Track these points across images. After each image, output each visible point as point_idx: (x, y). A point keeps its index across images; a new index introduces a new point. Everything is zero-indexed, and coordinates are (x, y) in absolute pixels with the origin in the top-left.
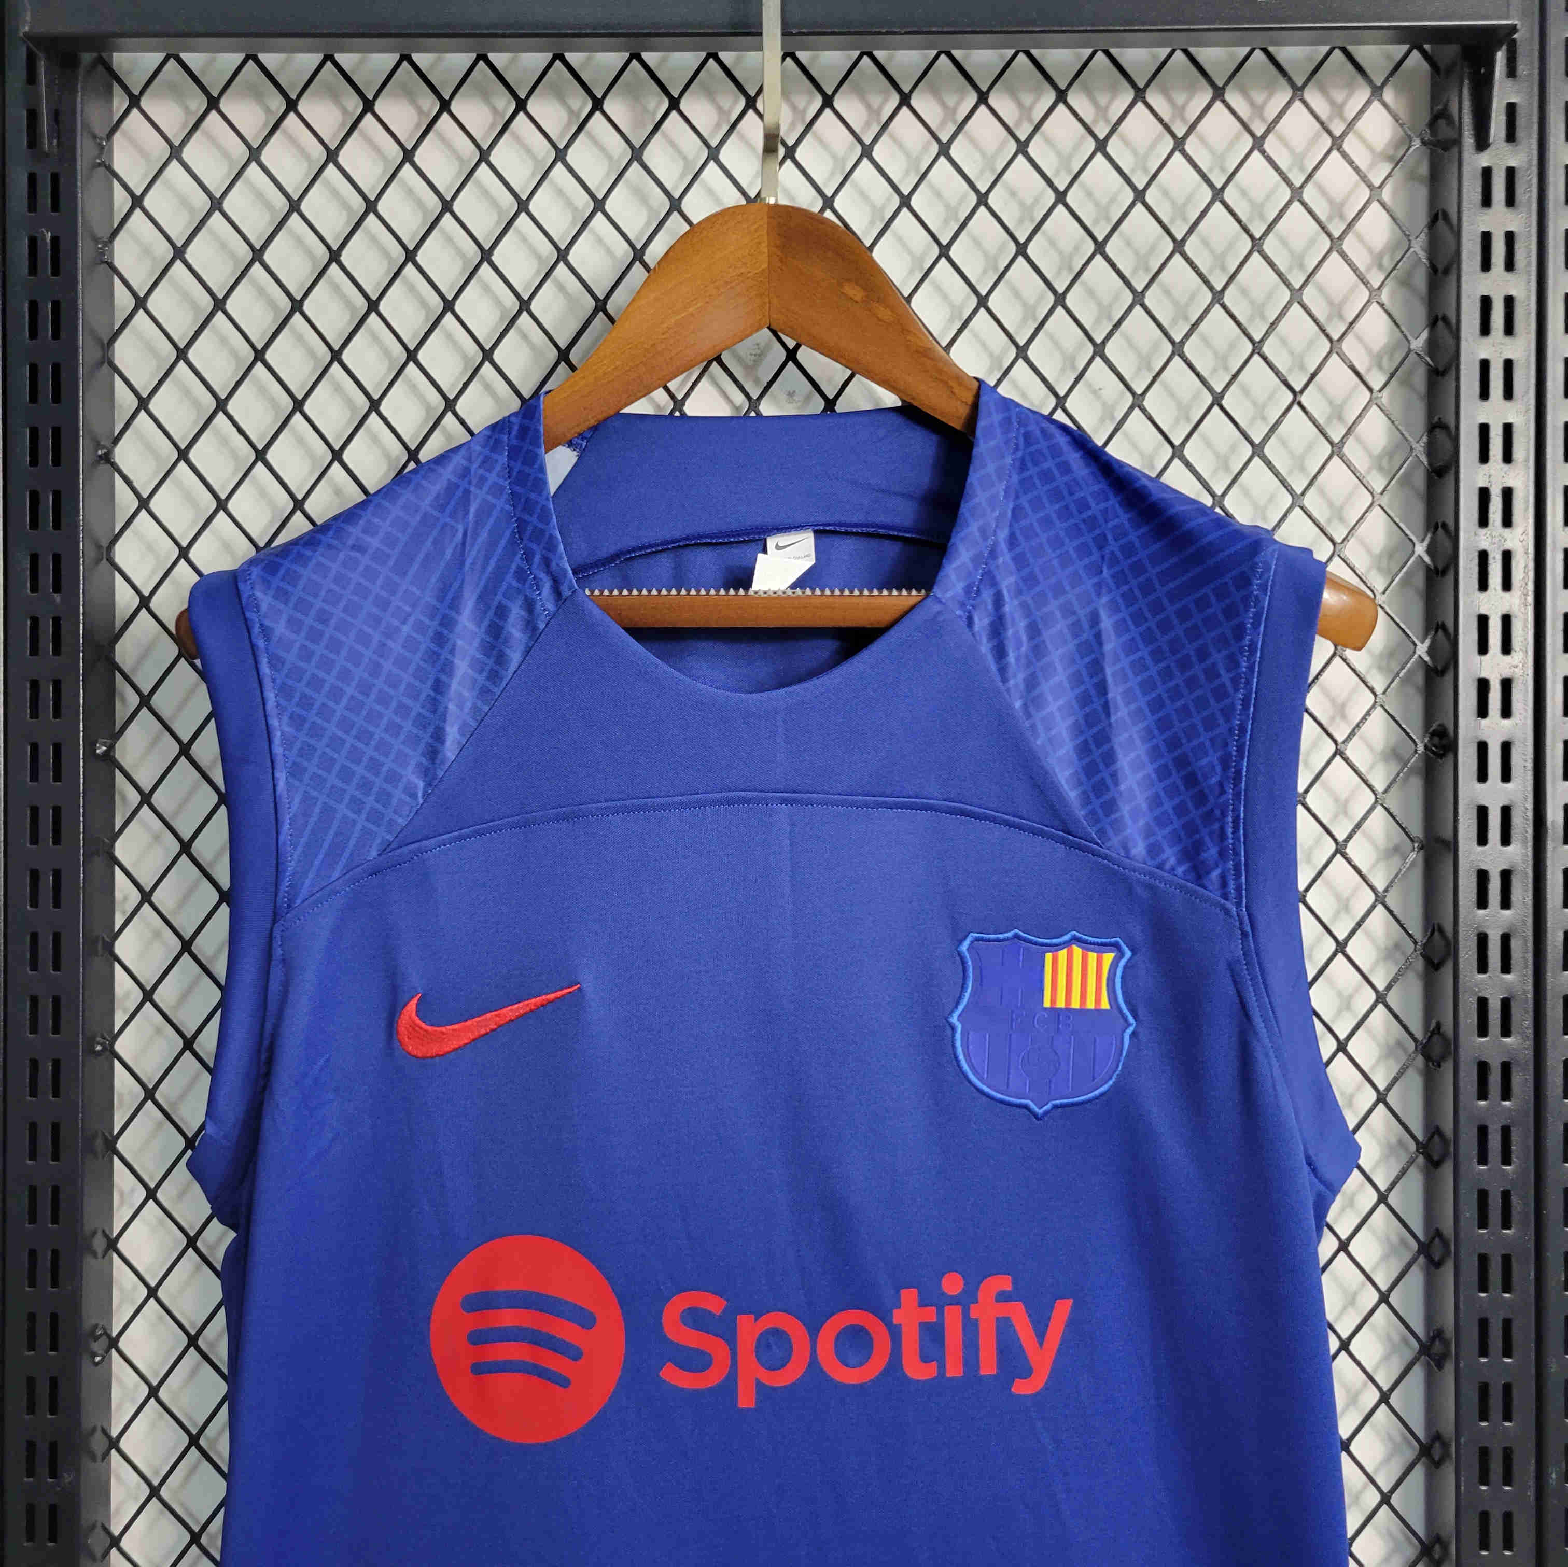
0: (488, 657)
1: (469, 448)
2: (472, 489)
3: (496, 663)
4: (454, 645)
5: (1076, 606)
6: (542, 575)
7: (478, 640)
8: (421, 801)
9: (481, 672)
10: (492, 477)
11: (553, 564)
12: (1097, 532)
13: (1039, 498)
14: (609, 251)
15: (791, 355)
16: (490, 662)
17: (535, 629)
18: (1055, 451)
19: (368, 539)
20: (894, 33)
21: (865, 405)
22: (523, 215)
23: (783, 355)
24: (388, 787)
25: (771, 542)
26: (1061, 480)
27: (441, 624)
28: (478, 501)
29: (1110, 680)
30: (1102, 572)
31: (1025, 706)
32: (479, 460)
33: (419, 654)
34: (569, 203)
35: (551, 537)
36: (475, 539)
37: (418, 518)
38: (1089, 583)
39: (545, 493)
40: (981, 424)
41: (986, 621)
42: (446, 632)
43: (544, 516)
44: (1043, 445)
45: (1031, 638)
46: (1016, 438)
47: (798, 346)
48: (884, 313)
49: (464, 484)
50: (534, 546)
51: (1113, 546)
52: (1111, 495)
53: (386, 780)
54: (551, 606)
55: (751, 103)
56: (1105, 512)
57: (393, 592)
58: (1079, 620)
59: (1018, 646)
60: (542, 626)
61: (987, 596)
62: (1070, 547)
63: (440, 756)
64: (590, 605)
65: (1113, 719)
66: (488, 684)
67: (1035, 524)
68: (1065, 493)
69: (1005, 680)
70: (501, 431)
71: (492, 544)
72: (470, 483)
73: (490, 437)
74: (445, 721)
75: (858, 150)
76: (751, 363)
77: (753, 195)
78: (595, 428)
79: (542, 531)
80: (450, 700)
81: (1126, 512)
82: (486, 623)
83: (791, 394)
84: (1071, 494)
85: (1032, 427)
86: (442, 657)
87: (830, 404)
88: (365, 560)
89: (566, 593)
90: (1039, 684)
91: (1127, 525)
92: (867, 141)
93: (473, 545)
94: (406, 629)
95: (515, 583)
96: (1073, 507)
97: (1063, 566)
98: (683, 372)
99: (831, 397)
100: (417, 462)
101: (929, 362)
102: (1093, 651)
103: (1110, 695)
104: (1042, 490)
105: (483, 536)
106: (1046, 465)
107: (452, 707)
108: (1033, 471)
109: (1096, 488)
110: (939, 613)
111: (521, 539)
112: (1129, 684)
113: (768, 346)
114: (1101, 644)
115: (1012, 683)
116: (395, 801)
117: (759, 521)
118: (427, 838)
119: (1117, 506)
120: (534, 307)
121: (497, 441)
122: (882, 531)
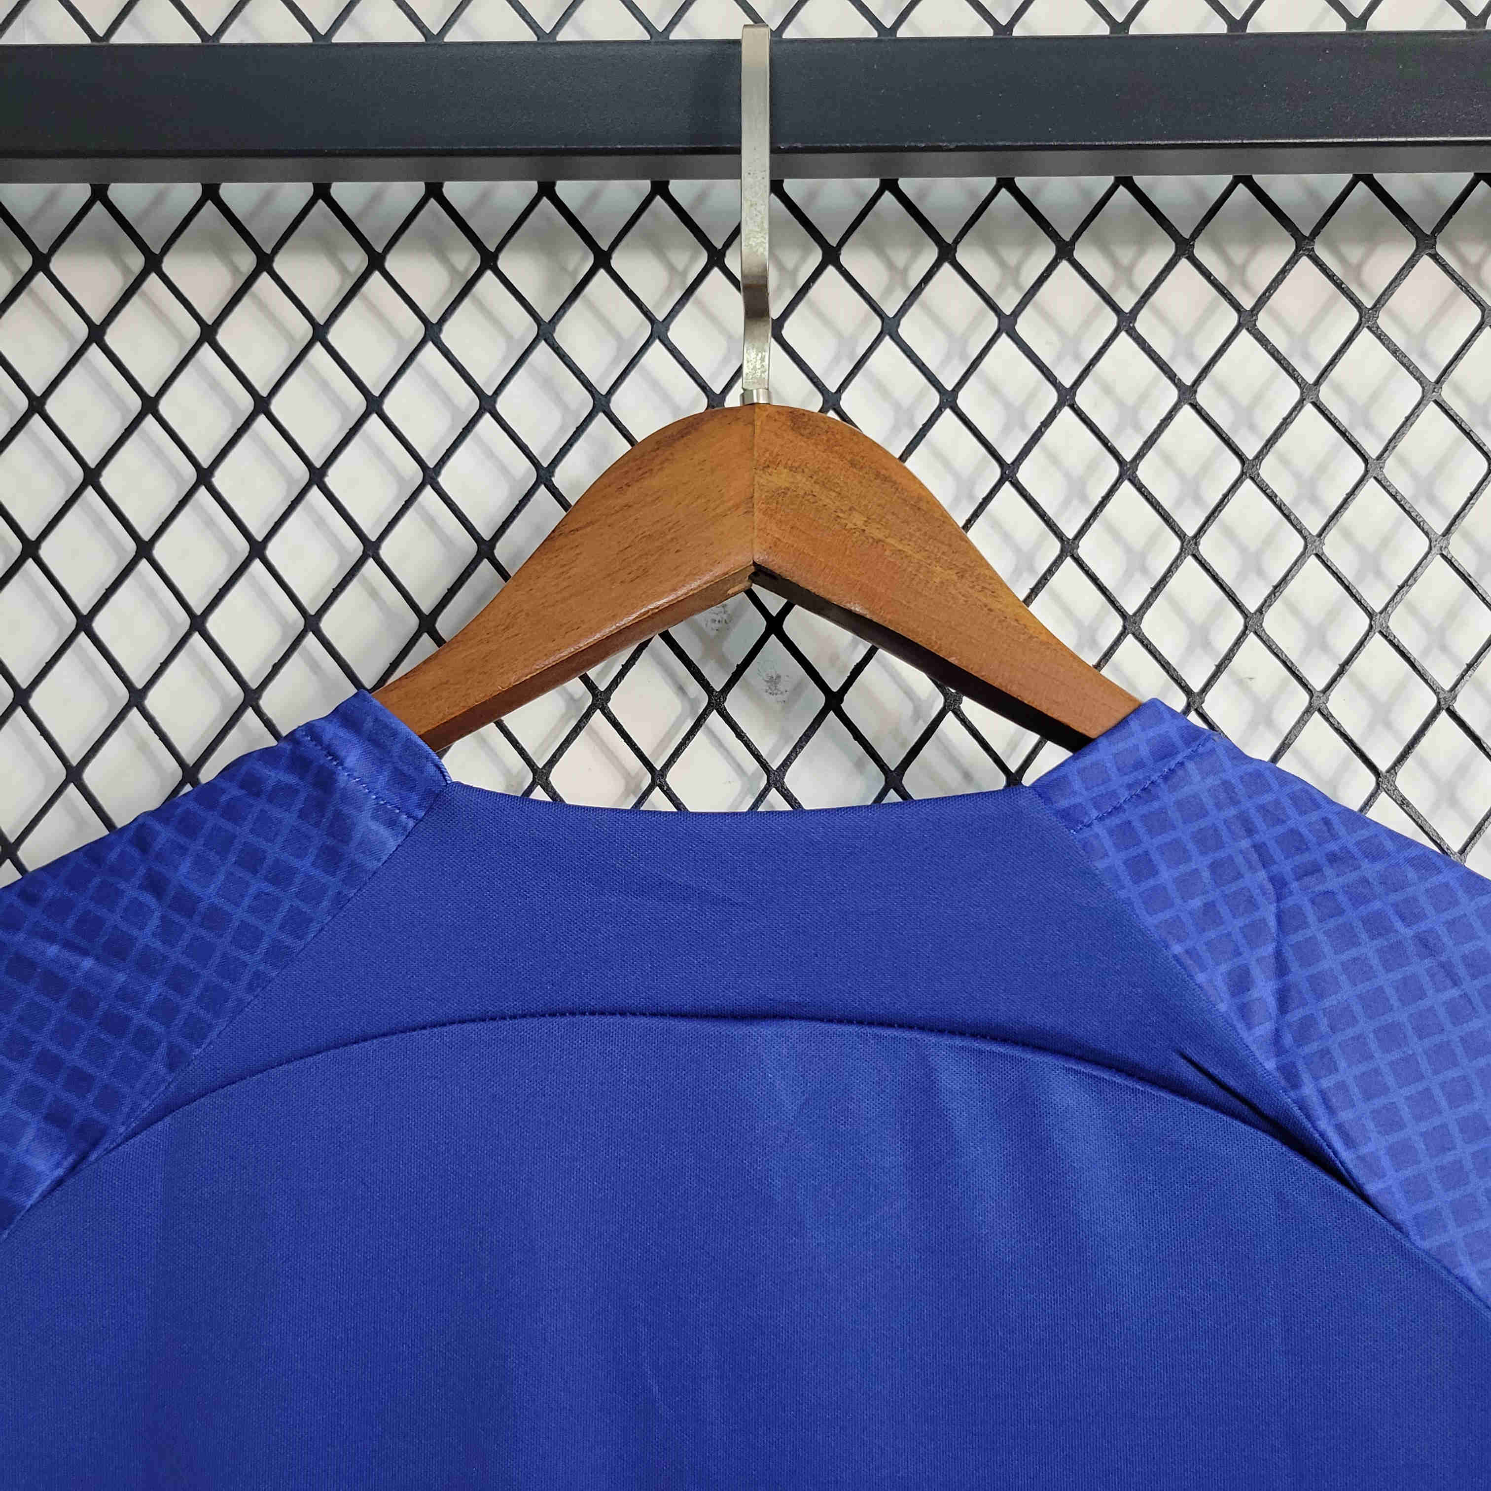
15: (775, 626)
20: (938, 149)
22: (374, 418)
23: (761, 624)
47: (785, 612)
55: (716, 258)
75: (876, 325)
76: (713, 634)
83: (773, 685)
87: (834, 699)
92: (891, 312)
99: (835, 688)
100: (195, 783)
113: (740, 612)
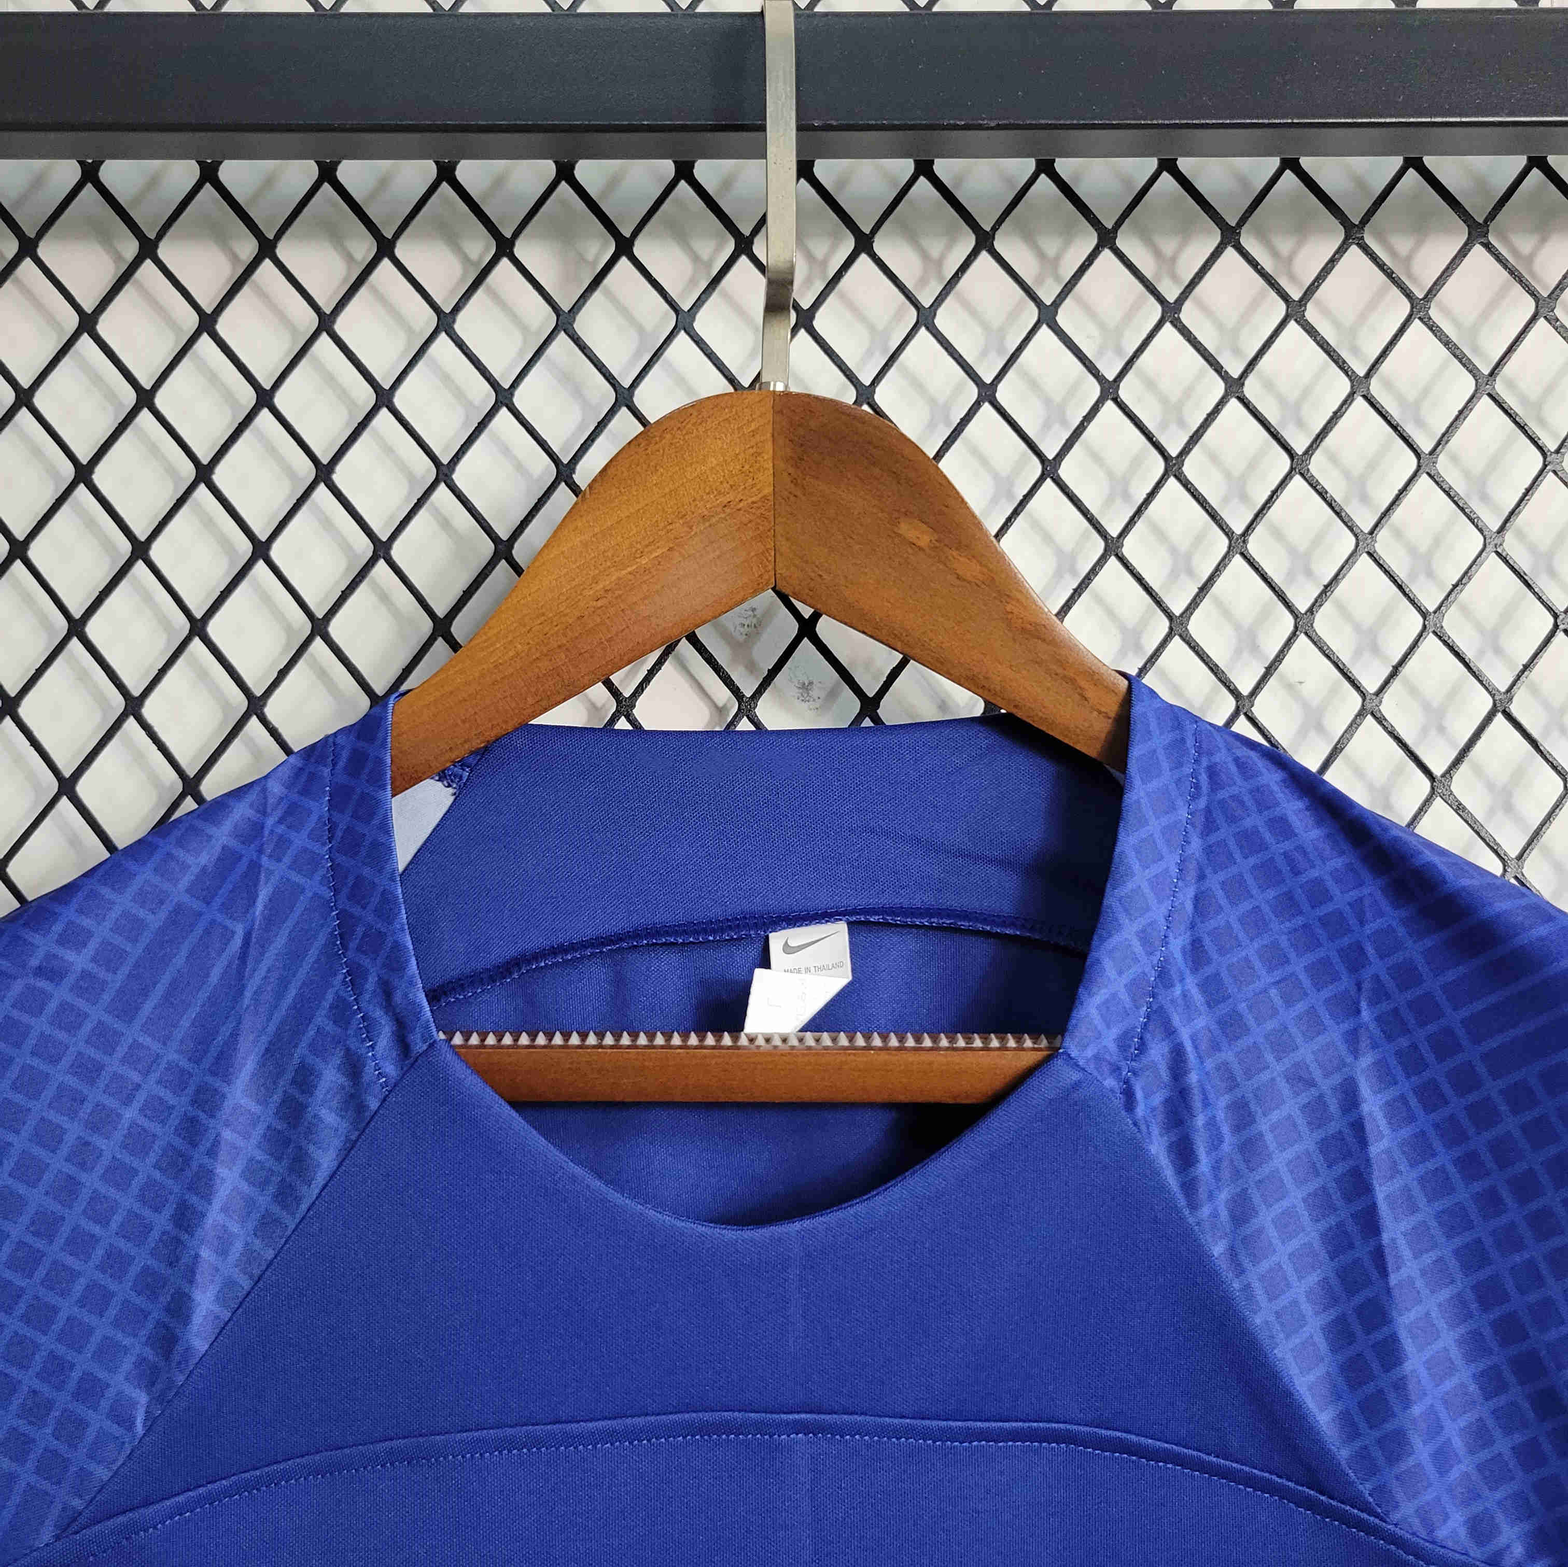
0: (279, 1159)
1: (264, 790)
2: (265, 860)
3: (291, 1170)
4: (216, 1143)
5: (1317, 1074)
6: (378, 1013)
7: (260, 1129)
8: (140, 1429)
9: (262, 1185)
10: (300, 840)
11: (398, 998)
12: (1346, 941)
13: (1240, 880)
14: (519, 467)
15: (807, 628)
16: (280, 1168)
17: (361, 1108)
18: (1262, 800)
19: (70, 956)
20: (980, 127)
21: (929, 714)
22: (384, 412)
23: (793, 627)
24: (80, 1409)
25: (777, 940)
26: (1278, 847)
27: (194, 1102)
28: (275, 879)
29: (1383, 1209)
30: (1358, 1012)
31: (1232, 1253)
32: (278, 813)
33: (152, 1158)
34: (459, 394)
35: (398, 947)
36: (263, 949)
37: (163, 914)
38: (1334, 1033)
39: (388, 868)
40: (1137, 752)
41: (1158, 1099)
42: (202, 1116)
43: (386, 909)
44: (1239, 786)
45: (1238, 1128)
46: (1194, 775)
47: (816, 616)
48: (970, 569)
49: (249, 853)
50: (366, 962)
51: (1376, 967)
52: (1366, 875)
53: (77, 1395)
54: (390, 1069)
55: (744, 246)
56: (1357, 905)
57: (110, 1049)
58: (1321, 1096)
59: (1216, 1141)
60: (374, 1104)
61: (1158, 1052)
62: (1298, 966)
63: (179, 1348)
64: (460, 1070)
65: (1393, 1279)
66: (276, 1209)
67: (1236, 926)
68: (1285, 869)
69: (1194, 1206)
70: (321, 760)
71: (294, 955)
72: (260, 851)
73: (301, 769)
74: (191, 1282)
75: (912, 315)
76: (742, 638)
77: (746, 383)
78: (484, 752)
79: (381, 935)
80: (202, 1241)
81: (1396, 907)
82: (277, 1098)
83: (806, 687)
84: (1296, 872)
85: (1221, 757)
86: (194, 1165)
87: (870, 705)
88: (61, 994)
89: (419, 1047)
90: (1255, 1212)
91: (1401, 931)
92: (926, 302)
93: (258, 961)
94: (130, 1114)
95: (330, 1027)
96: (1299, 895)
97: (1289, 1002)
98: (629, 662)
99: (871, 694)
100: (199, 799)
101: (1041, 646)
102: (1350, 1154)
103: (1386, 1237)
104: (1244, 865)
105: (280, 942)
106: (1248, 823)
107: (206, 1253)
108: (1225, 832)
109: (1338, 863)
110: (1076, 1086)
111: (344, 946)
112: (1419, 1217)
113: (769, 613)
114: (1363, 1142)
115: (1205, 1211)
116: (91, 1434)
117: (757, 904)
118: (147, 1503)
119: (1378, 895)
120: (397, 552)
121: (312, 777)
122: (964, 924)
